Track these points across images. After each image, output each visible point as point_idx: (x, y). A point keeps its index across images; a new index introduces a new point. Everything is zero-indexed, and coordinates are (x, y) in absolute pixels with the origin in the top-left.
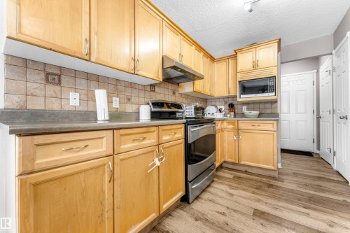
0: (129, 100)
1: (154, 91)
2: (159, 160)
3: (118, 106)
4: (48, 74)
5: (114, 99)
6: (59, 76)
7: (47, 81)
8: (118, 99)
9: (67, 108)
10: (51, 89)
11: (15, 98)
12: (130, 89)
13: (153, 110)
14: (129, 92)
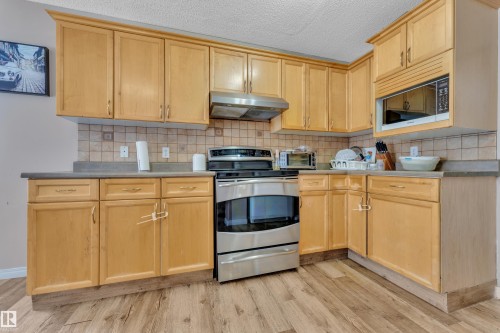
0: (183, 149)
1: (222, 135)
2: (157, 215)
3: (168, 157)
4: (105, 133)
5: (164, 149)
6: (113, 133)
7: (104, 139)
8: (168, 149)
9: (118, 160)
10: (106, 145)
11: (83, 154)
12: (185, 137)
13: (210, 159)
14: (182, 140)
